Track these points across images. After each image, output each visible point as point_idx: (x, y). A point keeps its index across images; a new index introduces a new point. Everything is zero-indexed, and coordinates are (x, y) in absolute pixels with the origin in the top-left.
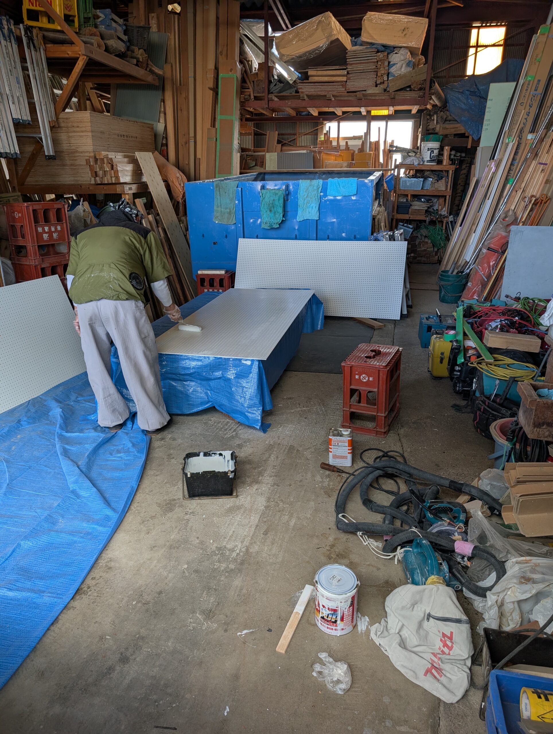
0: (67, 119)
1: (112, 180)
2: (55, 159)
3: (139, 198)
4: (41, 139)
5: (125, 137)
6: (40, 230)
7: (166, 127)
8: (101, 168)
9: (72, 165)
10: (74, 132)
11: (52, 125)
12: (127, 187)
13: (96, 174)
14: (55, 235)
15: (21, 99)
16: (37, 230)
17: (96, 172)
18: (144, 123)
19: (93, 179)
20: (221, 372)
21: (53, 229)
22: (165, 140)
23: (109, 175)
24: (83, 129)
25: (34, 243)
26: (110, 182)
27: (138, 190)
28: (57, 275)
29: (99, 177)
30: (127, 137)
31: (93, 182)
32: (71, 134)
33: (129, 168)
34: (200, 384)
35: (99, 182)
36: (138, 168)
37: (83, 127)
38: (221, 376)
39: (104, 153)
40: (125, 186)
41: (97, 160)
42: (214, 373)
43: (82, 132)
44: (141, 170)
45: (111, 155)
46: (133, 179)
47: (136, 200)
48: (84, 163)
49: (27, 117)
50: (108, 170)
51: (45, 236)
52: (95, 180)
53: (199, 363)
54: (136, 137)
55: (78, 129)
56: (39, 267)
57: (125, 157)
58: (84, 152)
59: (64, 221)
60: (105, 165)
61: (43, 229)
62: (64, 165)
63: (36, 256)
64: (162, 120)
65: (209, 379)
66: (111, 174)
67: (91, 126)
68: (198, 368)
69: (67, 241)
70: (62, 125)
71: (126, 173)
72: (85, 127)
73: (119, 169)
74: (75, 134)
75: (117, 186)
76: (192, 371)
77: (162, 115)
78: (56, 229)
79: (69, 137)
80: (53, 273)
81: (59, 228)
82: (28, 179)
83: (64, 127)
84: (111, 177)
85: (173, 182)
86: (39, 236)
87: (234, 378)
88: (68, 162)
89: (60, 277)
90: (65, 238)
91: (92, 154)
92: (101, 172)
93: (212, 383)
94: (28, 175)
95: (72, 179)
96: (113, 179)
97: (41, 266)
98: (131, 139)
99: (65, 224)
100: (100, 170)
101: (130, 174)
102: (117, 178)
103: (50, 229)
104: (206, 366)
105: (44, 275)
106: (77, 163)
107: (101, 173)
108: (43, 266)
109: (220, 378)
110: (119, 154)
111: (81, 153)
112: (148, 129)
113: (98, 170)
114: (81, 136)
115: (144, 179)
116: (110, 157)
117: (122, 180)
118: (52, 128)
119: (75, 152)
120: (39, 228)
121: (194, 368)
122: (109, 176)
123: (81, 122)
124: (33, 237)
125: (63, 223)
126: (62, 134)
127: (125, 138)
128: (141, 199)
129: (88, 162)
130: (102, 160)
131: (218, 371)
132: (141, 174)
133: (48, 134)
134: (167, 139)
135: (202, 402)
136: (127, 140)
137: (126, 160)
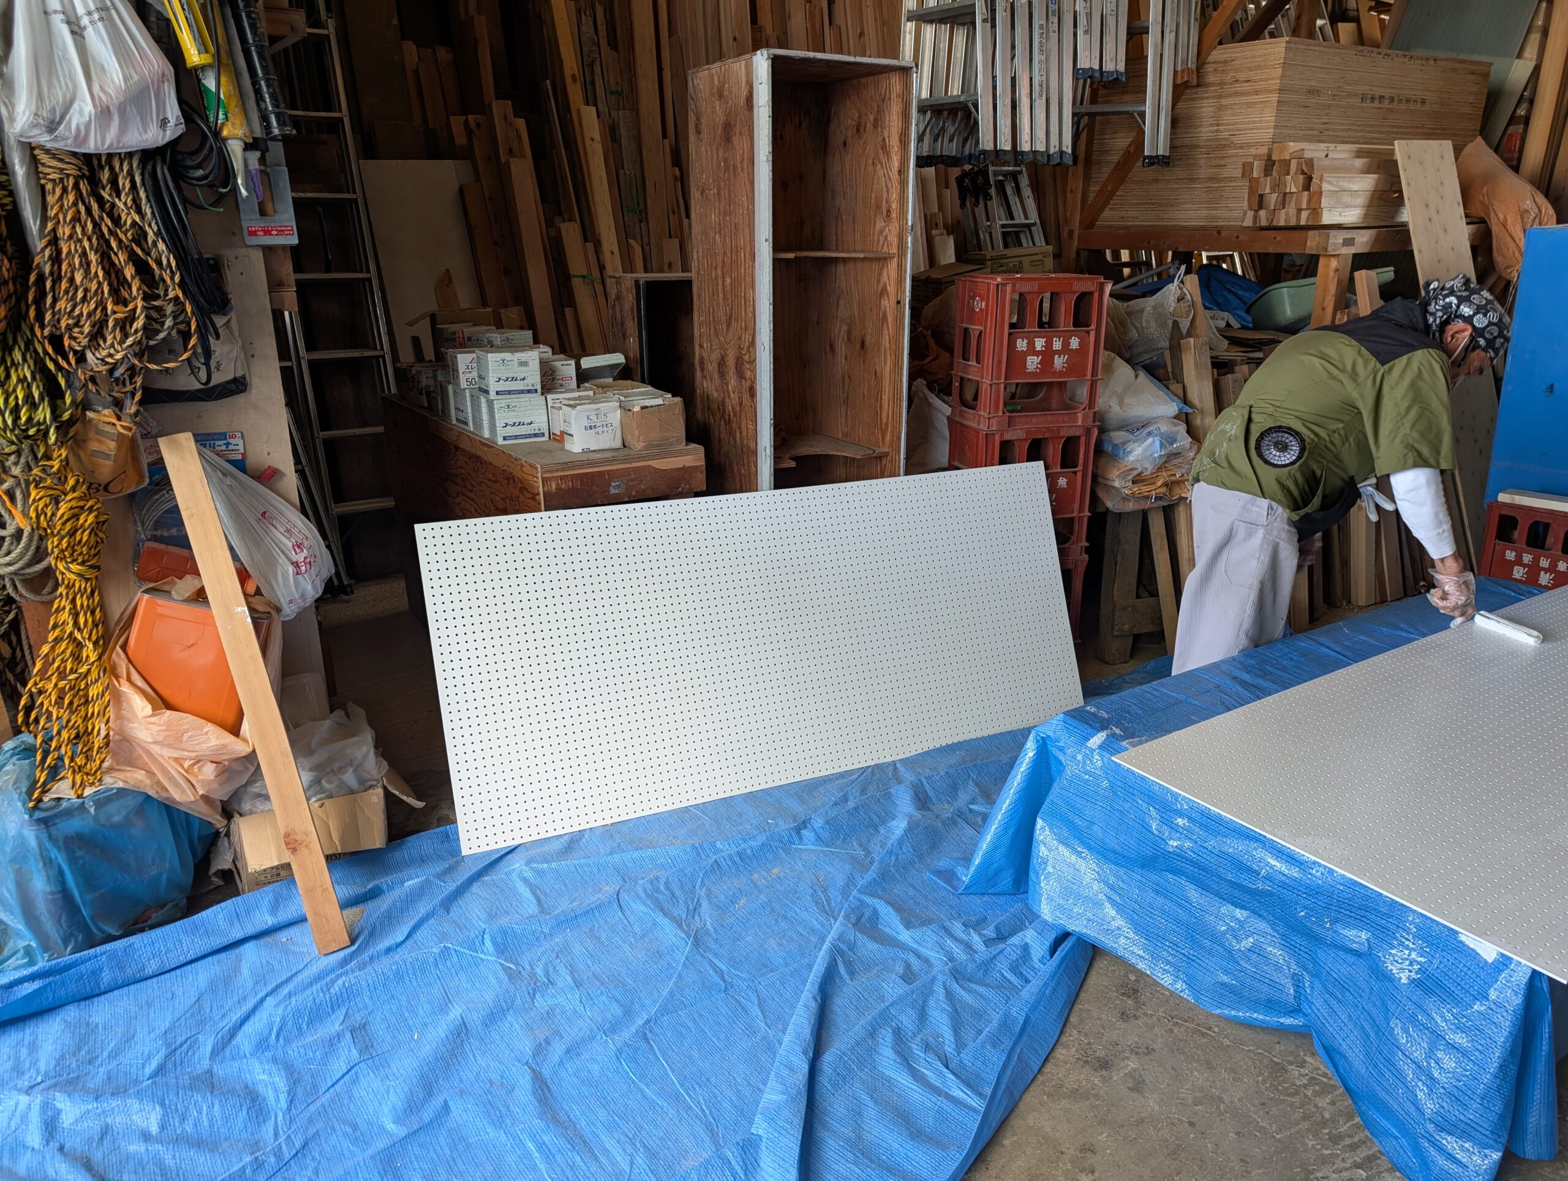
0: (1225, 62)
1: (1298, 218)
2: (1168, 164)
3: (1369, 268)
4: (1142, 115)
5: (1387, 102)
6: (1021, 345)
7: (1537, 70)
8: (1276, 186)
9: (1211, 179)
10: (1237, 94)
11: (1179, 82)
12: (1337, 238)
13: (1260, 202)
14: (1059, 362)
15: (1111, 22)
16: (1012, 345)
17: (1261, 196)
18: (1462, 62)
19: (1250, 214)
20: (1364, 935)
21: (1057, 345)
22: (1524, 106)
23: (1293, 205)
24: (1262, 85)
25: (999, 378)
26: (1293, 223)
27: (1373, 246)
28: (1041, 463)
29: (1267, 209)
30: (1392, 100)
31: (1248, 222)
32: (1224, 102)
33: (1364, 184)
34: (1284, 937)
35: (1264, 223)
36: (1392, 184)
37: (1261, 80)
38: (1364, 949)
39: (1293, 146)
40: (1332, 233)
41: (1273, 163)
42: (1338, 927)
43: (1256, 93)
44: (1401, 192)
45: (1314, 151)
46: (1366, 216)
47: (1357, 274)
48: (1238, 173)
49: (1115, 62)
50: (1294, 190)
51: (1033, 363)
52: (1256, 218)
53: (1295, 873)
54: (1423, 102)
55: (1247, 87)
56: (997, 437)
57: (1359, 154)
58: (1250, 145)
59: (1093, 327)
60: (1289, 178)
61: (1031, 345)
62: (1192, 180)
63: (996, 411)
64: (1531, 52)
65: (1315, 938)
66: (1299, 202)
67: (1283, 77)
68: (1283, 885)
69: (1089, 377)
70: (1211, 78)
71: (1347, 199)
72: (1267, 80)
73: (1326, 187)
74: (1237, 100)
75: (1311, 233)
76: (1260, 886)
77: (1535, 38)
78: (1066, 344)
79: (1220, 108)
80: (1031, 458)
81: (1074, 343)
82: (1106, 214)
83: (1213, 84)
84: (1299, 210)
85: (1504, 225)
86: (1015, 360)
87: (1413, 981)
88: (1203, 172)
89: (1047, 468)
90: (1085, 369)
91: (1264, 150)
92: (1274, 196)
93: (1327, 959)
94: (1106, 203)
95: (1204, 213)
96: (1304, 215)
97: (1002, 436)
98: (1403, 106)
99: (1092, 335)
100: (1273, 190)
101: (1361, 200)
102: (1316, 211)
103: (1049, 344)
104: (1314, 891)
105: (1005, 459)
106: (1226, 173)
107: (1273, 199)
108: (1008, 437)
109: (1356, 953)
110: (1341, 147)
111: (1241, 148)
112: (1472, 77)
113: (1268, 190)
114: (1250, 105)
115: (1405, 215)
116: (1308, 155)
117: (1327, 218)
118: (1179, 90)
119: (1225, 146)
120: (1019, 341)
121: (1268, 878)
122: (1291, 209)
123: (1259, 67)
124: (1000, 362)
125: (1088, 332)
126: (1205, 103)
127: (1386, 104)
128: (1372, 273)
129: (1247, 168)
130: (1287, 163)
131: (1355, 927)
132: (1399, 202)
133: (1163, 103)
134: (1531, 102)
135: (1270, 1001)
136: (1391, 110)
137: (1359, 163)
